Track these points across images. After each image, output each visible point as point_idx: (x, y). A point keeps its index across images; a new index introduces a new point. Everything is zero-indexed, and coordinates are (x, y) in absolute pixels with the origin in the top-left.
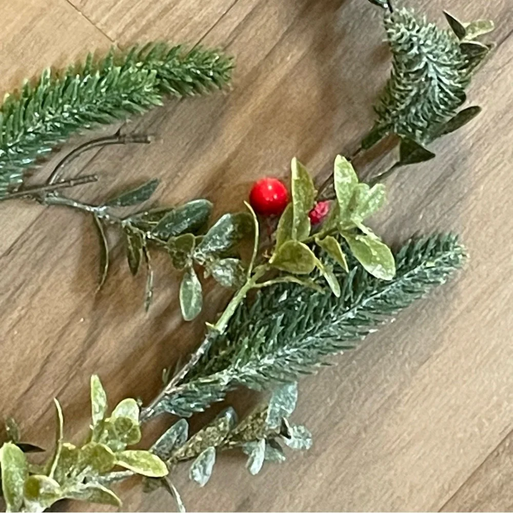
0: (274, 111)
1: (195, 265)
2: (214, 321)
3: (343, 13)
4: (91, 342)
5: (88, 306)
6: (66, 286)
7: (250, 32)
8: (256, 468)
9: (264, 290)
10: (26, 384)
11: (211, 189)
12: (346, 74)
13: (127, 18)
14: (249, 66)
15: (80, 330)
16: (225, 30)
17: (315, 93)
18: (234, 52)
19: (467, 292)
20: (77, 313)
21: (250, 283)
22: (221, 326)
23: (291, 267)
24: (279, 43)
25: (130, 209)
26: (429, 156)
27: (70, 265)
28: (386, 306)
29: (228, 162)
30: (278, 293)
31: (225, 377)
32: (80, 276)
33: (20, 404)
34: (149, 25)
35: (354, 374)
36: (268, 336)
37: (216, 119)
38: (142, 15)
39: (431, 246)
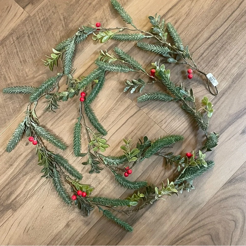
0: (189, 144)
1: (179, 164)
2: (182, 171)
3: (198, 131)
4: (164, 174)
5: (164, 169)
6: (161, 166)
7: (186, 133)
8: (188, 192)
9: (188, 168)
10: (156, 179)
11: (181, 154)
12: (199, 139)
13: (170, 131)
14: (186, 138)
15: (163, 172)
16: (183, 133)
17: (195, 142)
18: (184, 136)
19: (215, 169)
20: (163, 170)
21: (187, 167)
22: (183, 172)
23: (193, 165)
24: (190, 135)
25: (170, 156)
26: (211, 150)
27: (162, 163)
28: (205, 170)
29: (183, 150)
30: (190, 168)
31: (184, 179)
32: (163, 165)
33: (155, 182)
34: (173, 132)
35: (200, 179)
36: (189, 174)
37: (181, 145)
38: (172, 131)
39: (211, 162)
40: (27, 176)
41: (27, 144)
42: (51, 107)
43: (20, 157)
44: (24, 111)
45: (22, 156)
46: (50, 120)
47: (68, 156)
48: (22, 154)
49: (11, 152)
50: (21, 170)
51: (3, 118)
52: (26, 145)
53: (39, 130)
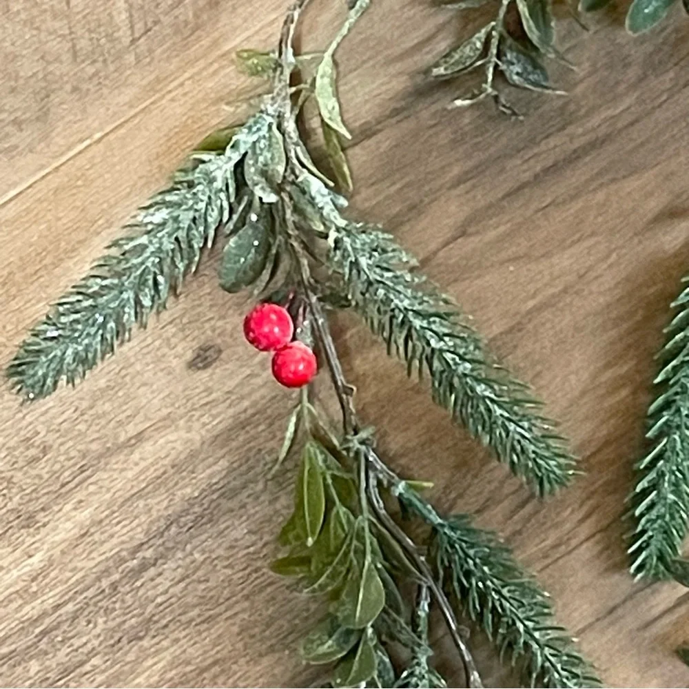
40: (144, 655)
41: (203, 359)
42: (499, 55)
43: (116, 461)
44: (236, 42)
45: (136, 456)
46: (459, 181)
47: (563, 548)
48: (140, 437)
49: (49, 401)
50: (105, 583)
51: (28, 67)
52: (193, 365)
53: (364, 262)
